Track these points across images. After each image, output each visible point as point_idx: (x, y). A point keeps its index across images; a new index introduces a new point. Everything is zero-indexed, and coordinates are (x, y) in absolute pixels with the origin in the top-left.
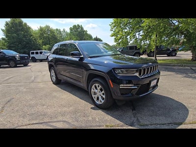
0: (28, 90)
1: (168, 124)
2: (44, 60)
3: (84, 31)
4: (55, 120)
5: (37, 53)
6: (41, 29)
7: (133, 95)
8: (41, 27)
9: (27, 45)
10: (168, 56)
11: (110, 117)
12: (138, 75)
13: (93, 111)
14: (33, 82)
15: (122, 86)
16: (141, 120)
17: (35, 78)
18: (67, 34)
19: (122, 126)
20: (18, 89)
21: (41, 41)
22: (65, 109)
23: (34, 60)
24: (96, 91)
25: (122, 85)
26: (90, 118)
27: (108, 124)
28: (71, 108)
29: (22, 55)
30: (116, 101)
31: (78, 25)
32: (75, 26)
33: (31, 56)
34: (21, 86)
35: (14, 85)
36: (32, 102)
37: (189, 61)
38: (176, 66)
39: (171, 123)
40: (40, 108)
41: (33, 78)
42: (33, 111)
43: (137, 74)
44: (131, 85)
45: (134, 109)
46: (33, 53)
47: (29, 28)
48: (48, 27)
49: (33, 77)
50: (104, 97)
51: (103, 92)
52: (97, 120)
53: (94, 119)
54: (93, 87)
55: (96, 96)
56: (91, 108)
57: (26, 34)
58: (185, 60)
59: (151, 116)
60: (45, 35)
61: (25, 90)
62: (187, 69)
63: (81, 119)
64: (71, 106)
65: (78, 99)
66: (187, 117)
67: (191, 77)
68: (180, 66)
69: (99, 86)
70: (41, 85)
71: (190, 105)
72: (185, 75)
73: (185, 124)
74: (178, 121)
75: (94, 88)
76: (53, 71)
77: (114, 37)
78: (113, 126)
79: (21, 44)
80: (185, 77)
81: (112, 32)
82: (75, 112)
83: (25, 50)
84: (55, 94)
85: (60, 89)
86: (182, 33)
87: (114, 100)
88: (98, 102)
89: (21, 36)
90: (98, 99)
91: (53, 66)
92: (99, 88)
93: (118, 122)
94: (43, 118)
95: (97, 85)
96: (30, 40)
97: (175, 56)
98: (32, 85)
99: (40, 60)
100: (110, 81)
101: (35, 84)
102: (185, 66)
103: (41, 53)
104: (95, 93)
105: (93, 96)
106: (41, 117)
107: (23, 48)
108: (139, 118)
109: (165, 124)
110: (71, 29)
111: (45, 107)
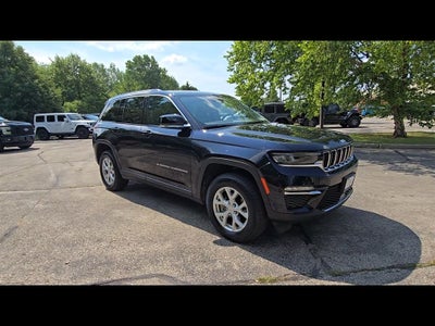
0: (50, 206)
1: (389, 268)
2: (70, 134)
3: (160, 71)
4: (138, 274)
5: (51, 119)
6: (59, 63)
7: (311, 209)
8: (58, 58)
9: (25, 100)
10: (344, 126)
11: (262, 260)
12: (321, 166)
13: (221, 248)
14: (55, 186)
15: (288, 191)
16: (329, 264)
17: (57, 177)
18: (119, 76)
19: (295, 279)
20: (22, 204)
21: (59, 92)
22: (155, 247)
23: (45, 135)
24: (225, 203)
25: (289, 189)
26: (219, 266)
27: (263, 276)
28: (168, 245)
29: (16, 123)
30: (275, 224)
31: (146, 57)
32: (137, 59)
33: (37, 125)
34: (27, 197)
35: (11, 196)
36: (69, 235)
37: (388, 136)
38: (366, 147)
39: (393, 267)
40: (94, 248)
41: (52, 178)
42: (76, 255)
43: (320, 164)
44: (307, 188)
45: (308, 241)
46: (40, 119)
47: (30, 59)
48: (74, 59)
49: (53, 175)
50: (246, 215)
51: (244, 204)
52: (236, 267)
53: (229, 267)
54: (218, 194)
55: (225, 215)
56: (215, 242)
57: (21, 73)
58: (380, 135)
59: (349, 254)
60: (69, 78)
61: (41, 206)
62: (389, 154)
63: (199, 268)
64: (166, 240)
65: (179, 223)
66: (420, 252)
67: (401, 170)
68: (373, 147)
69: (232, 192)
70: (80, 194)
71: (418, 228)
72: (389, 166)
73: (420, 267)
74: (405, 261)
75: (220, 197)
76: (107, 160)
77: (235, 85)
78: (275, 281)
79: (8, 96)
80: (390, 169)
81: (232, 73)
82: (180, 253)
83: (22, 111)
84: (118, 213)
85: (128, 202)
86: (375, 80)
87: (270, 221)
88: (231, 229)
89: (10, 78)
90: (230, 220)
91: (108, 148)
92: (232, 198)
93: (283, 270)
94: (107, 271)
95: (228, 189)
96: (33, 89)
97: (357, 126)
98: (57, 194)
99: (57, 135)
100: (263, 181)
101: (63, 191)
102: (383, 148)
103: (61, 118)
104: (222, 209)
105: (217, 215)
106: (102, 269)
107: (15, 108)
108: (325, 259)
109: (383, 269)
110: (129, 65)
111: (104, 244)
